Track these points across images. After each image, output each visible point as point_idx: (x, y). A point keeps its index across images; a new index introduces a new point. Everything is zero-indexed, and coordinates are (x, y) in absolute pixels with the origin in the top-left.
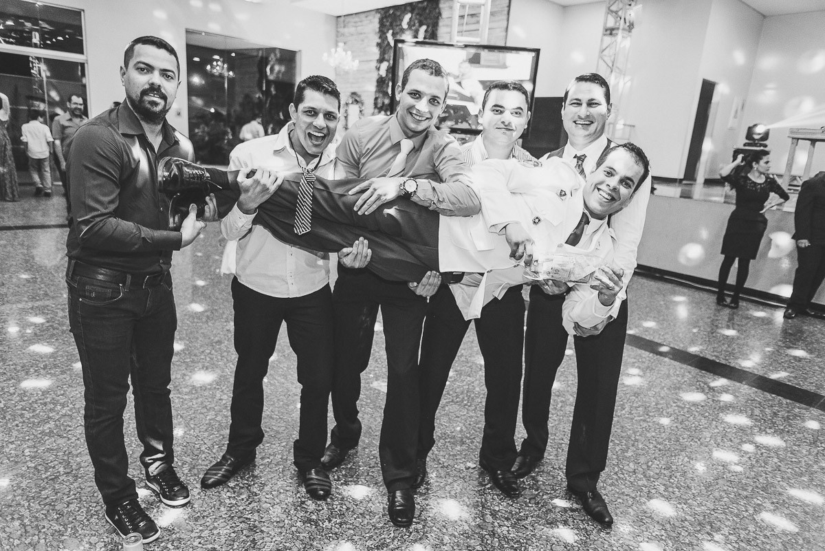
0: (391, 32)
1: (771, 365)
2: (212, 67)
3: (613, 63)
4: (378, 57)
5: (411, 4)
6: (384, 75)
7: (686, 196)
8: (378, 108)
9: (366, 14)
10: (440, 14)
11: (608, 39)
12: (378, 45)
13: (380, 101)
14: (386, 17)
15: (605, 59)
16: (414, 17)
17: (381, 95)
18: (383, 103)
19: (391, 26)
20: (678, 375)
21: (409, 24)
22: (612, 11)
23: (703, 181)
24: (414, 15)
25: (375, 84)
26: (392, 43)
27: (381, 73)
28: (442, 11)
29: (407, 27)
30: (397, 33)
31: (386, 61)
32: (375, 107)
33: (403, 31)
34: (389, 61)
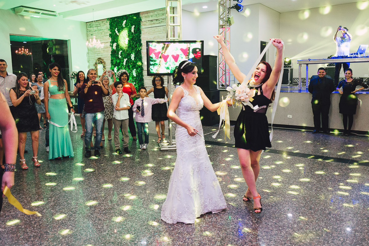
0: (117, 29)
1: (306, 150)
2: (19, 51)
4: (110, 40)
5: (126, 16)
6: (115, 49)
8: (114, 65)
9: (102, 21)
10: (141, 20)
11: (221, 30)
12: (110, 35)
13: (114, 61)
14: (113, 22)
16: (128, 22)
17: (114, 58)
18: (116, 62)
19: (117, 26)
20: (274, 157)
22: (221, 18)
25: (111, 53)
26: (118, 34)
27: (113, 48)
28: (141, 18)
29: (125, 26)
30: (120, 29)
31: (115, 42)
32: (112, 65)
33: (123, 28)
34: (117, 42)
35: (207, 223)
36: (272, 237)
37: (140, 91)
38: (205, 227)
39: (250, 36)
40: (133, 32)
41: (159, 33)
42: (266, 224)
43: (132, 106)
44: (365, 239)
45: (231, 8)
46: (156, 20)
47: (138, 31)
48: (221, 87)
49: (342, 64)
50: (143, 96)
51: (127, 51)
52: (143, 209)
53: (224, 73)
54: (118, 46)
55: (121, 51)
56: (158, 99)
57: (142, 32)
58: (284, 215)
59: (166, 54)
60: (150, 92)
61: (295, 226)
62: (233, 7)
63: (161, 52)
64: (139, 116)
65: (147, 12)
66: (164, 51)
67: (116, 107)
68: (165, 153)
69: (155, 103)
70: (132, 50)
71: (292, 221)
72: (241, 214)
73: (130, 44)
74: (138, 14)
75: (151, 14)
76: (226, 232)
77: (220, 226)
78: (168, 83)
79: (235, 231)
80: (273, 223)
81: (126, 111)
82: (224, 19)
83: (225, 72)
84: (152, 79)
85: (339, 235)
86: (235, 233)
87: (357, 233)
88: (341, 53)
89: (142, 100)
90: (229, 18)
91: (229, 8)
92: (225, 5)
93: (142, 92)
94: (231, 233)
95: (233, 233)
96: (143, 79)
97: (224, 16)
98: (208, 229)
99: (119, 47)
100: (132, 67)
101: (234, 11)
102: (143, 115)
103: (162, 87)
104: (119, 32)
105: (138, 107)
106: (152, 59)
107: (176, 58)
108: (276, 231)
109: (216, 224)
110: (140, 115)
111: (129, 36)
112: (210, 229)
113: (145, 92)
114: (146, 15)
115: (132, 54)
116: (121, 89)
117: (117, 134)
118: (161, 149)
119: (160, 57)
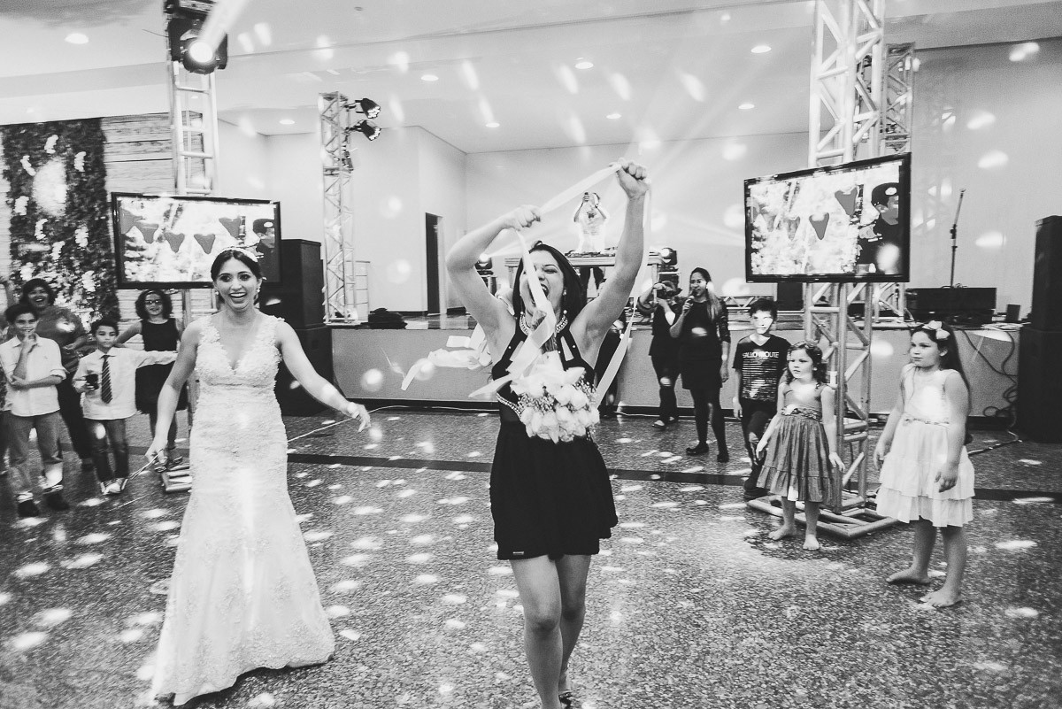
0: (26, 157)
3: (340, 202)
4: (7, 188)
6: (23, 214)
7: (434, 327)
8: (20, 258)
10: (104, 138)
11: (330, 180)
12: (6, 174)
13: (21, 248)
14: (14, 138)
15: (331, 198)
16: (63, 140)
19: (26, 150)
21: (56, 148)
22: (328, 151)
23: (446, 312)
24: (62, 137)
25: (9, 225)
26: (31, 172)
27: (17, 210)
28: (107, 134)
29: (54, 151)
30: (38, 159)
31: (23, 195)
32: (14, 258)
33: (47, 157)
34: (29, 195)
35: (293, 682)
36: (459, 685)
37: (98, 331)
38: (287, 696)
39: (395, 205)
40: (81, 169)
41: (161, 176)
42: (444, 652)
43: (70, 375)
44: (653, 646)
45: (352, 129)
46: (153, 142)
47: (97, 166)
48: (334, 318)
49: (592, 270)
50: (108, 346)
51: (63, 220)
52: (96, 676)
53: (341, 284)
54: (31, 206)
55: (45, 220)
56: (155, 353)
57: (109, 171)
58: (487, 622)
59: (176, 231)
60: (130, 334)
61: (512, 644)
62: (355, 128)
63: (162, 226)
64: (94, 400)
65: (123, 120)
66: (169, 223)
67: (14, 380)
68: (180, 499)
69: (146, 364)
70: (79, 218)
71: (505, 634)
72: (383, 640)
73: (73, 203)
74: (95, 123)
75: (136, 125)
76: (344, 698)
77: (328, 684)
78: (184, 308)
79: (368, 689)
80: (460, 648)
81: (48, 389)
82: (336, 153)
83: (343, 281)
84: (136, 298)
85: (603, 649)
86: (367, 694)
87: (637, 637)
88: (589, 246)
89: (104, 357)
90: (347, 154)
91: (347, 128)
92: (335, 119)
93: (103, 334)
94: (359, 697)
95: (363, 695)
96: (117, 300)
97: (336, 146)
98: (295, 697)
99: (35, 210)
100: (81, 266)
101: (358, 137)
102: (107, 397)
103: (166, 321)
104: (35, 166)
105: (91, 378)
106: (132, 244)
107: (206, 243)
108: (469, 666)
109: (318, 680)
110: (99, 400)
111: (68, 180)
112: (301, 697)
113: (111, 334)
114: (121, 126)
115: (77, 231)
116: (28, 325)
117: (20, 458)
118: (168, 489)
119: (160, 239)
